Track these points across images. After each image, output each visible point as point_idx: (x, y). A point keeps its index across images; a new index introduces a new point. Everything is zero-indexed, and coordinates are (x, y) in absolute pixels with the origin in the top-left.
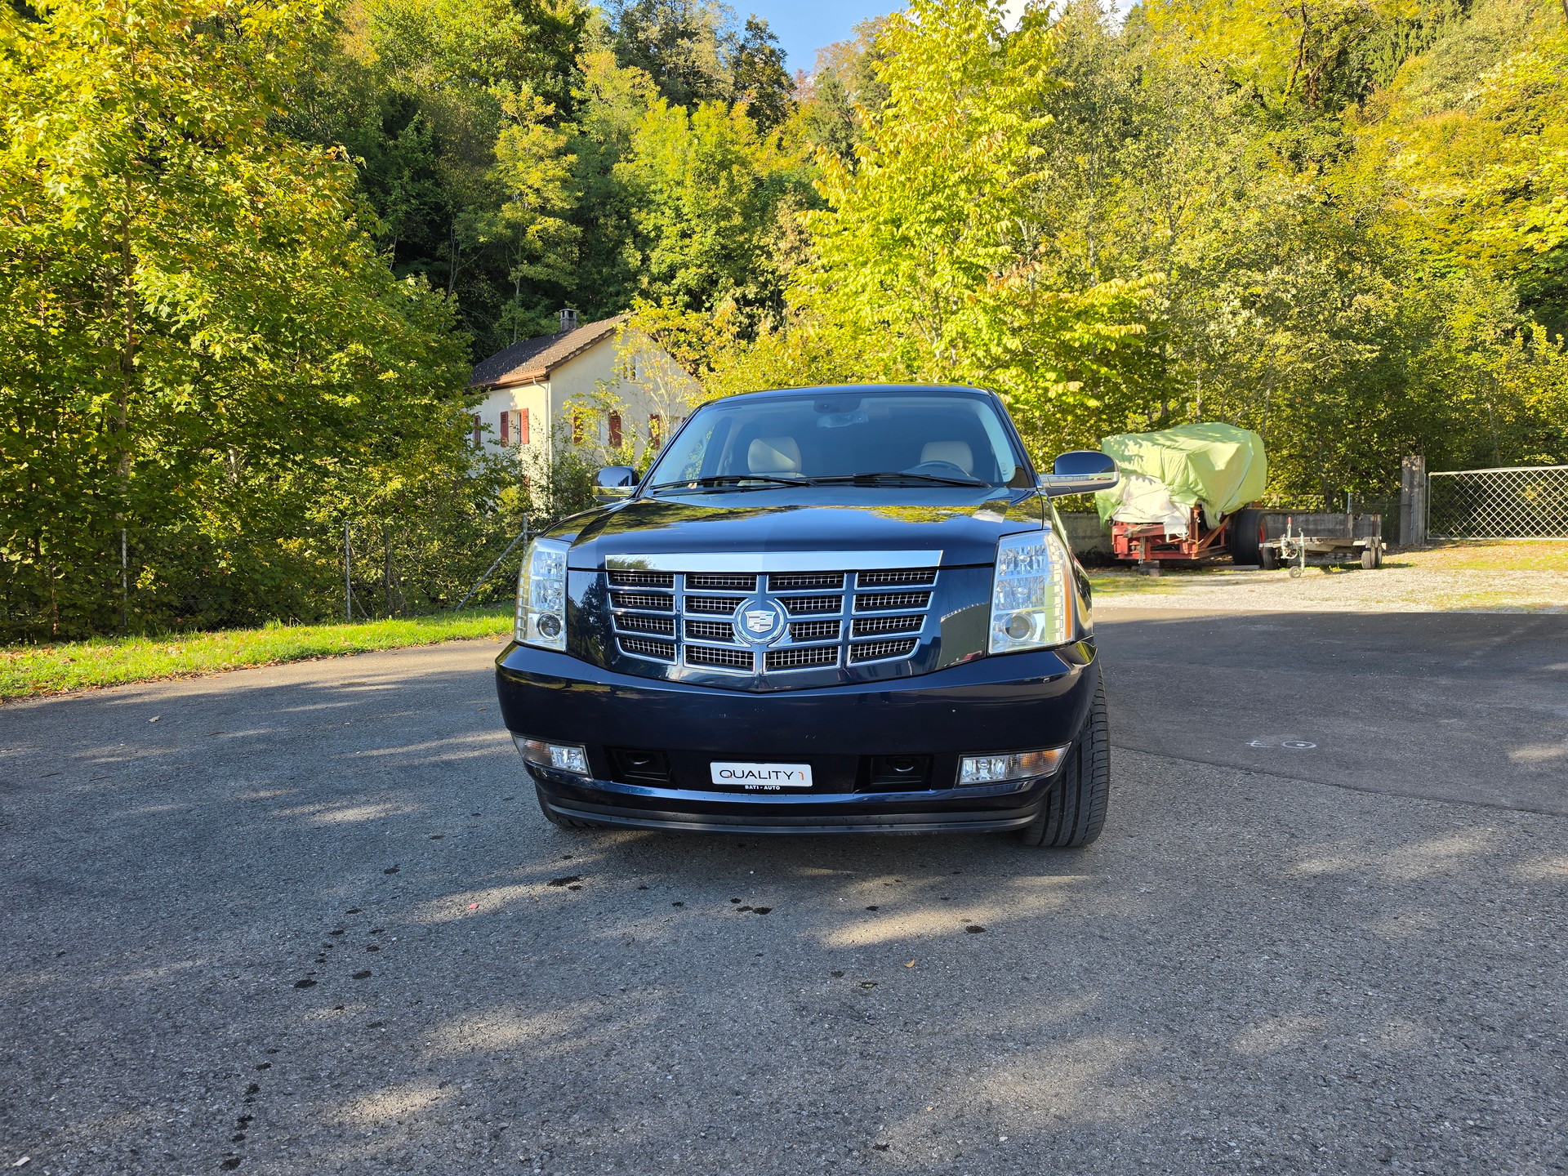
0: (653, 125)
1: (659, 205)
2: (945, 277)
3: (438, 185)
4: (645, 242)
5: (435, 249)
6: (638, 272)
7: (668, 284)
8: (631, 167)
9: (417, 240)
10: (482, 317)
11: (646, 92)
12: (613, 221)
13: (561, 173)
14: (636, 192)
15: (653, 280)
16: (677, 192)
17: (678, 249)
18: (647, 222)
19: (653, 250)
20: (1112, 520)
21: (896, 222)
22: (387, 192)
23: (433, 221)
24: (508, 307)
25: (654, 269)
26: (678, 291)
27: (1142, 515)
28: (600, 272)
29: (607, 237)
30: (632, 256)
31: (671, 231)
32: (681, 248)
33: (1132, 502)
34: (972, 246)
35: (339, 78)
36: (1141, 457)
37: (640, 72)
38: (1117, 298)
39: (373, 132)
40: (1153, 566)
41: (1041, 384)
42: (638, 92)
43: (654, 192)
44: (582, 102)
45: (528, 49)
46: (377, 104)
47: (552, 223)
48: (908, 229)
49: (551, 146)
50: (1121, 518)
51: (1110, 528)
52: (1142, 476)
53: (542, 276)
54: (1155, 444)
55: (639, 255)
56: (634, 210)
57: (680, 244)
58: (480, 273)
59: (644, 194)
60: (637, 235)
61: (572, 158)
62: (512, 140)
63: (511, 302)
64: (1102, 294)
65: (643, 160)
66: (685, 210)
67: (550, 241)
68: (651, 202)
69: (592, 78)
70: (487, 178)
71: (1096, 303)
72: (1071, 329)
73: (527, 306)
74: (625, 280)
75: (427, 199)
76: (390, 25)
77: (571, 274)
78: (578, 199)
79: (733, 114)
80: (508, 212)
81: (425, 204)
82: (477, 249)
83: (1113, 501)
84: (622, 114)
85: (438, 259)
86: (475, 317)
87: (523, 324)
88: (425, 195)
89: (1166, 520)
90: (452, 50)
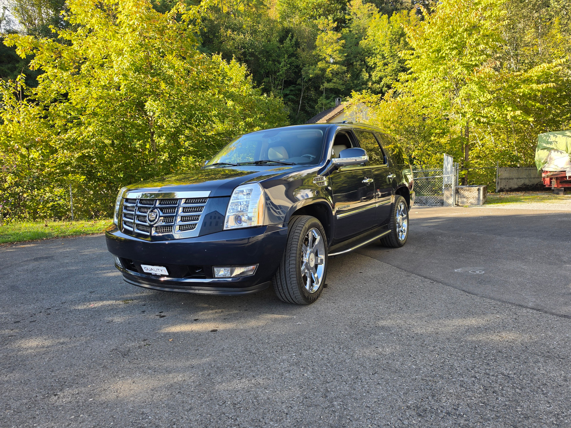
0: (374, 24)
1: (376, 54)
2: (459, 71)
3: (297, 58)
4: (370, 69)
5: (297, 81)
6: (368, 81)
7: (379, 84)
8: (366, 41)
9: (290, 79)
10: (312, 104)
11: (373, 12)
12: (358, 63)
13: (339, 48)
14: (368, 51)
15: (374, 83)
16: (384, 48)
17: (382, 70)
18: (371, 61)
19: (373, 72)
20: (542, 170)
21: (439, 51)
22: (280, 63)
23: (296, 72)
24: (320, 99)
25: (374, 79)
26: (383, 86)
27: (556, 167)
28: (353, 83)
29: (357, 69)
30: (365, 75)
31: (380, 64)
32: (384, 70)
33: (552, 162)
34: (469, 57)
35: (264, 25)
36: (557, 142)
37: (371, 4)
38: (543, 72)
39: (275, 43)
40: (561, 191)
41: (505, 112)
42: (371, 12)
43: (374, 50)
44: (350, 20)
45: (331, 3)
46: (277, 32)
47: (335, 67)
48: (443, 53)
49: (335, 38)
50: (546, 169)
51: (541, 174)
52: (557, 150)
53: (331, 87)
54: (564, 135)
55: (367, 75)
56: (366, 58)
57: (383, 68)
58: (311, 88)
59: (371, 51)
60: (367, 67)
61: (343, 41)
62: (322, 38)
63: (321, 97)
64: (536, 72)
65: (371, 38)
66: (386, 55)
67: (336, 74)
68: (373, 54)
69: (354, 10)
70: (313, 54)
71: (533, 75)
72: (520, 88)
73: (327, 98)
74: (363, 84)
75: (293, 64)
76: (284, 3)
77: (342, 85)
78: (345, 56)
79: (410, 14)
80: (320, 65)
81: (293, 66)
82: (310, 80)
83: (542, 161)
84: (364, 22)
85: (297, 85)
86: (310, 104)
87: (326, 105)
88: (293, 63)
89: (568, 170)
90: (305, 9)
